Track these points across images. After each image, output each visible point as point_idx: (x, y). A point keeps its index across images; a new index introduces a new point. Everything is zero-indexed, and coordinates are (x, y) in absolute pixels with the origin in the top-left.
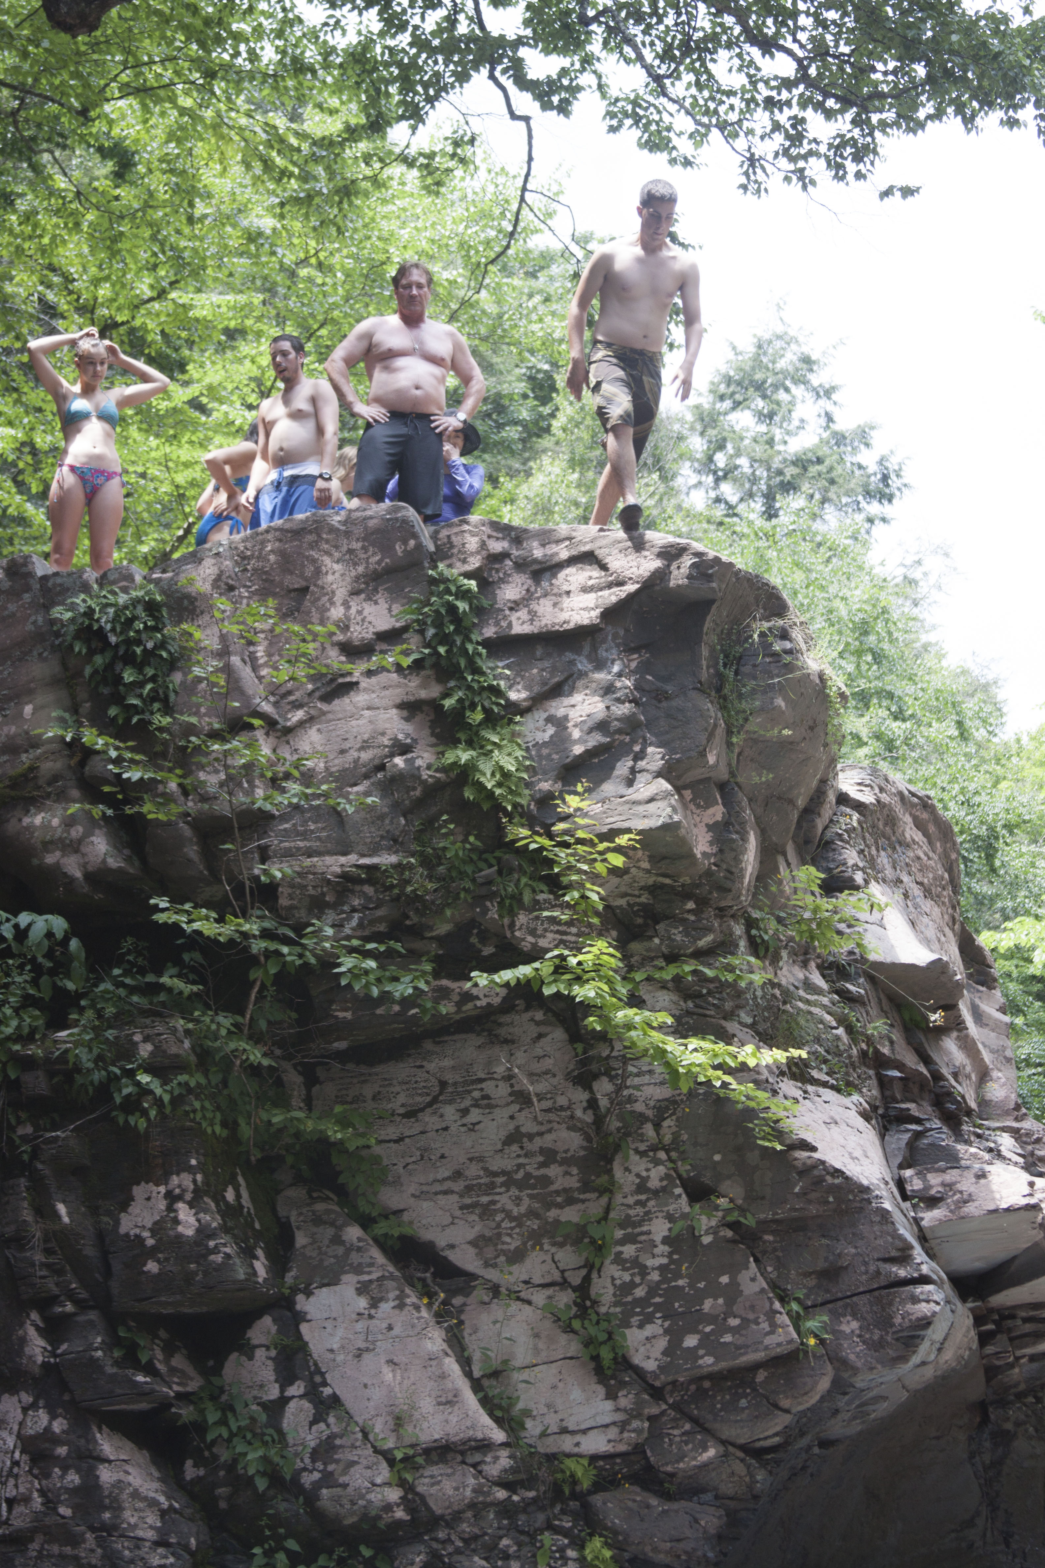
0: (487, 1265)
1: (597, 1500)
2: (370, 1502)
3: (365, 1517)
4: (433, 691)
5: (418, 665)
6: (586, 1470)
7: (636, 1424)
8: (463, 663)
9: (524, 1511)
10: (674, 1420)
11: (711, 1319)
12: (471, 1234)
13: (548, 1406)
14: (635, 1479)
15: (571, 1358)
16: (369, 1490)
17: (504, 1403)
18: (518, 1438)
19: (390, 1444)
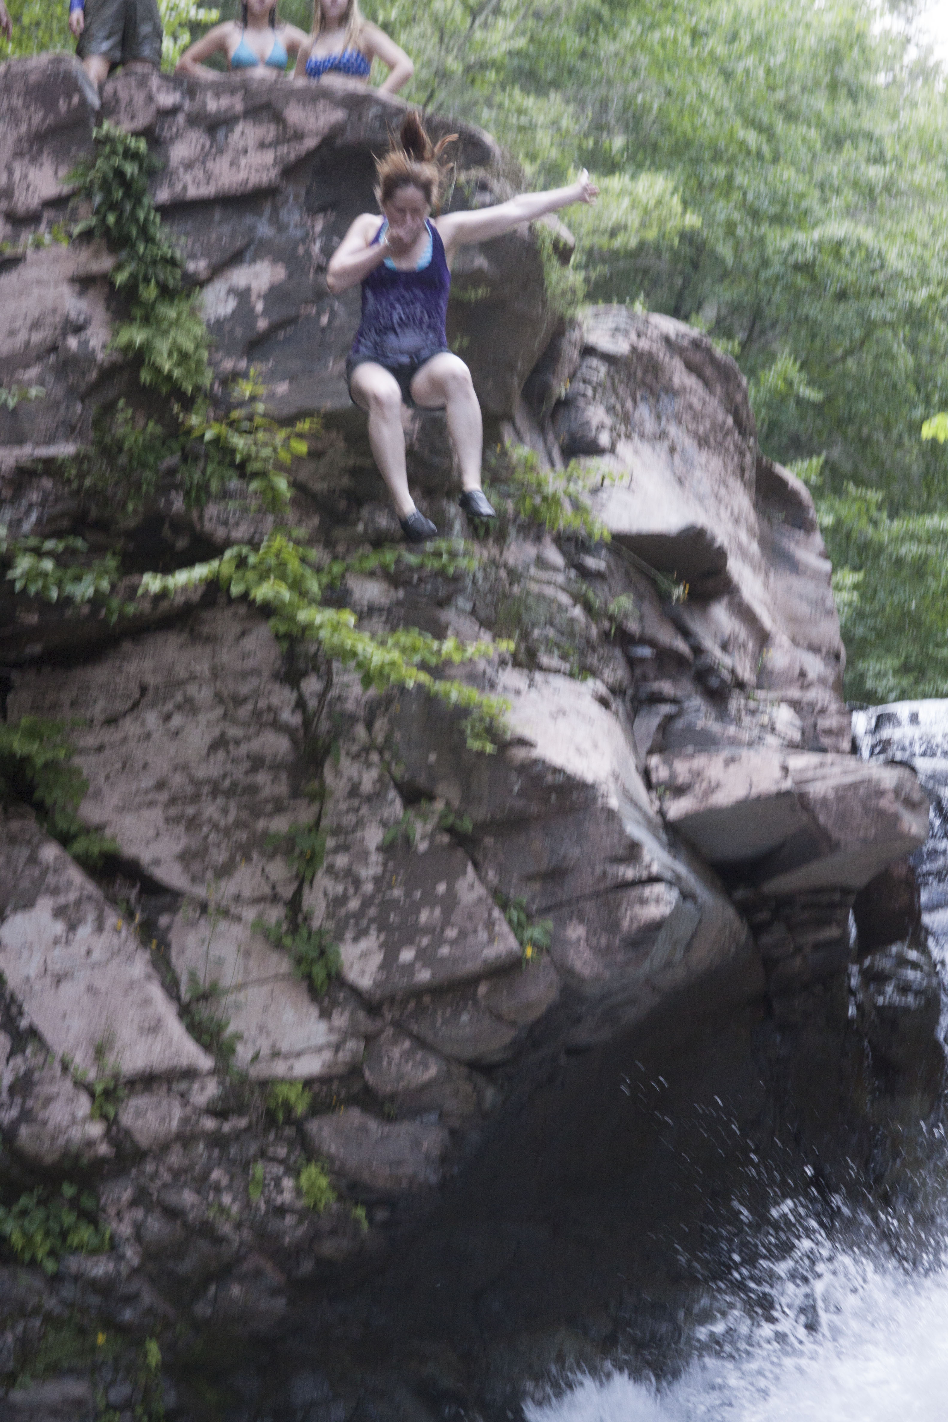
0: (194, 879)
1: (313, 1126)
2: (70, 1138)
3: (65, 1155)
4: (105, 263)
5: (87, 236)
6: (299, 1096)
7: (351, 1045)
8: (134, 232)
9: (236, 1140)
10: (393, 1037)
11: (428, 930)
12: (177, 848)
13: (260, 1029)
14: (352, 1100)
15: (283, 977)
16: (69, 1126)
17: (212, 1027)
18: (228, 1064)
19: (92, 1075)
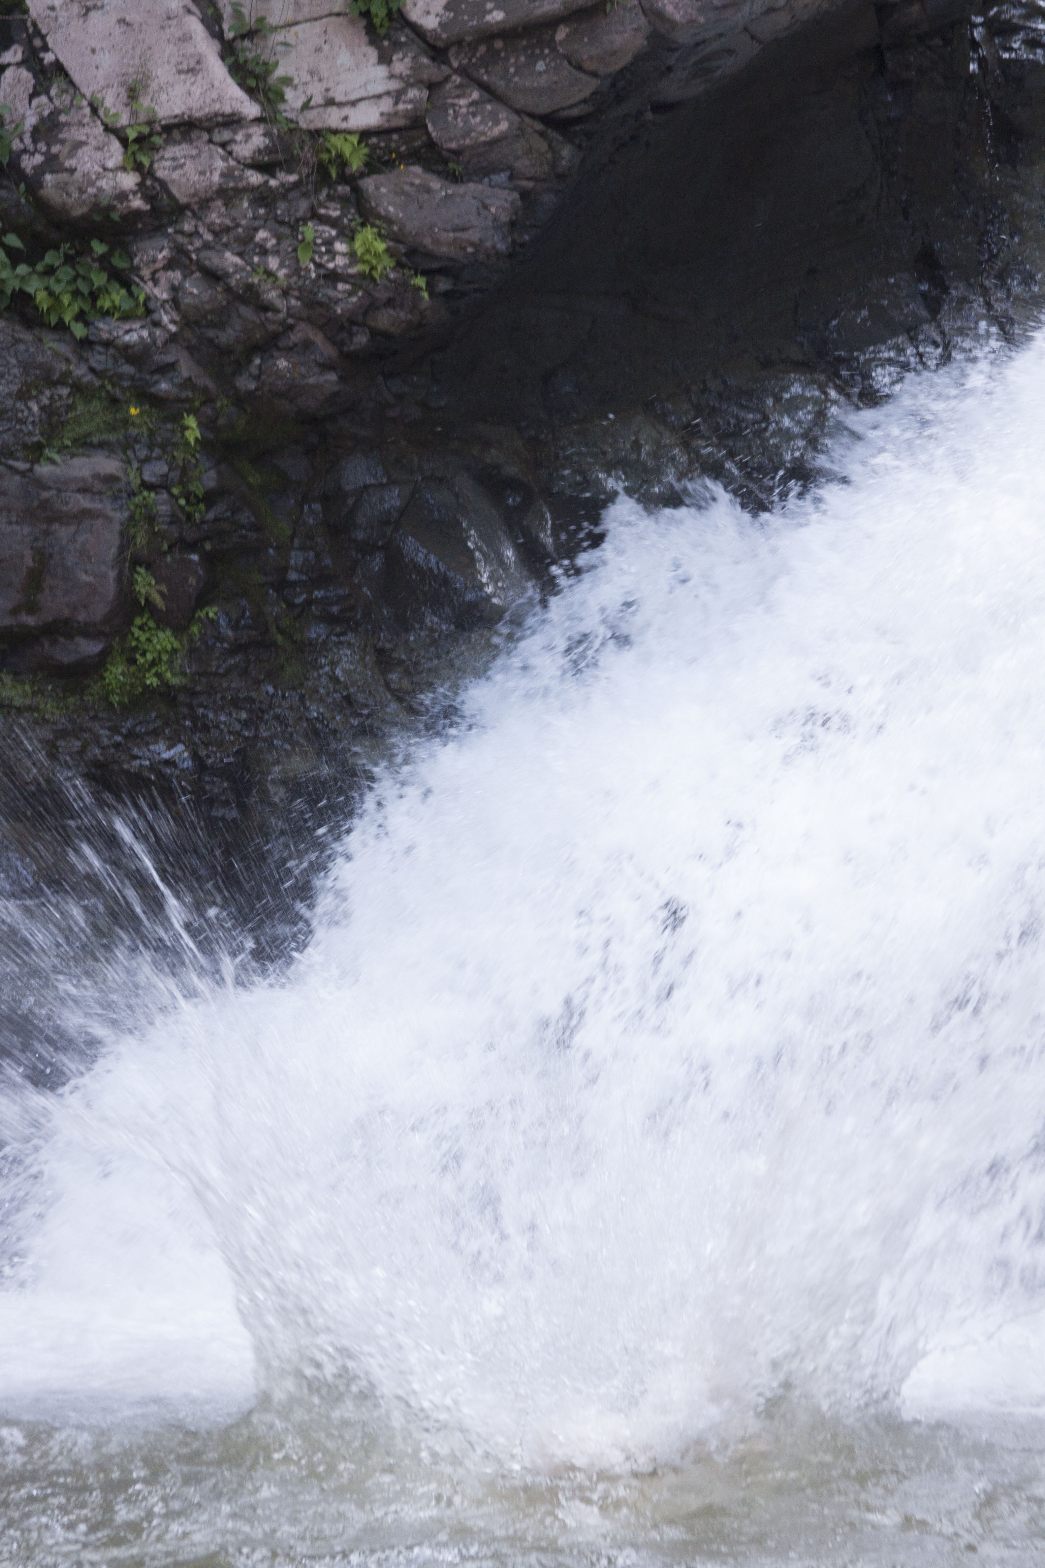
1: (369, 184)
2: (100, 189)
3: (96, 207)
6: (354, 150)
7: (413, 93)
9: (284, 197)
10: (460, 86)
13: (312, 73)
14: (413, 157)
15: (338, 14)
16: (99, 176)
17: (258, 70)
18: (276, 112)
19: (124, 120)
